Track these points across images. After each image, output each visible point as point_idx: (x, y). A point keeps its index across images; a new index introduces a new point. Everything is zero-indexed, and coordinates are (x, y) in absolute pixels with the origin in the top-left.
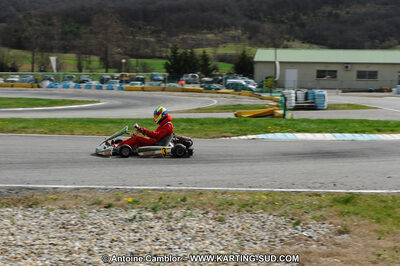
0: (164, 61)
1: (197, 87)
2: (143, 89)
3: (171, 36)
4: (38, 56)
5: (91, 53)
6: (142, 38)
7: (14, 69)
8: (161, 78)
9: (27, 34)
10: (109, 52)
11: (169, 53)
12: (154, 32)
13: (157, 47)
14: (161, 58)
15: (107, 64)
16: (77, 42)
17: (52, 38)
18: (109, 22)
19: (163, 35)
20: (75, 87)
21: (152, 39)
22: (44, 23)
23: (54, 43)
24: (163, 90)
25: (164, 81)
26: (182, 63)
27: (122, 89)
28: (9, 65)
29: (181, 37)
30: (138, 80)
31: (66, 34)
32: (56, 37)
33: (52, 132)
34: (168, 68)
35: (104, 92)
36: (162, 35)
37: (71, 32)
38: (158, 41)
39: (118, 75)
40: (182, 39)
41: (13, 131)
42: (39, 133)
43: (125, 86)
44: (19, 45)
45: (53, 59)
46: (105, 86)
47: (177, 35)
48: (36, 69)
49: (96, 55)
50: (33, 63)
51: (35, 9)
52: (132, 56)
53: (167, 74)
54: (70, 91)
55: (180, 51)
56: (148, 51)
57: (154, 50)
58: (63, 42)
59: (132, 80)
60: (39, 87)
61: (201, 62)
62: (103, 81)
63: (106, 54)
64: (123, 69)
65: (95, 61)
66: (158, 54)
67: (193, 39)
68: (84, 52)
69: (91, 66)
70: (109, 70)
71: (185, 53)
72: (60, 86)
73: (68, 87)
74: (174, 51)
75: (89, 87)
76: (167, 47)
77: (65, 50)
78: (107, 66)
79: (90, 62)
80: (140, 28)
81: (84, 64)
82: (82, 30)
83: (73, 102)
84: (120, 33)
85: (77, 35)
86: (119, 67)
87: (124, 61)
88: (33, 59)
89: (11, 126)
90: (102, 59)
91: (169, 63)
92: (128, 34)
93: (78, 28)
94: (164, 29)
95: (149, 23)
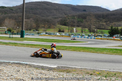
0: (108, 31)
1: (119, 39)
2: (101, 39)
3: (111, 23)
4: (70, 28)
5: (86, 27)
7: (63, 32)
8: (107, 36)
9: (67, 21)
10: (91, 27)
11: (110, 28)
12: (105, 21)
13: (106, 26)
14: (107, 29)
16: (82, 24)
17: (75, 23)
18: (91, 18)
19: (108, 22)
20: (81, 37)
21: (105, 24)
22: (72, 18)
23: (75, 24)
24: (108, 39)
25: (108, 37)
26: (114, 31)
27: (95, 38)
28: (62, 30)
29: (114, 23)
30: (100, 36)
31: (78, 21)
32: (76, 22)
33: (74, 51)
34: (109, 33)
35: (89, 39)
37: (80, 21)
38: (107, 24)
39: (93, 34)
40: (114, 24)
41: (63, 50)
42: (70, 51)
43: (96, 38)
44: (65, 25)
45: (75, 29)
46: (89, 37)
47: (112, 23)
48: (69, 32)
49: (87, 28)
50: (69, 30)
51: (70, 14)
52: (98, 29)
53: (109, 35)
54: (79, 38)
55: (114, 28)
56: (103, 27)
58: (77, 24)
60: (70, 37)
61: (120, 31)
62: (89, 36)
63: (90, 28)
64: (95, 32)
65: (87, 30)
66: (106, 28)
67: (118, 24)
68: (84, 27)
69: (85, 31)
71: (115, 28)
72: (76, 37)
73: (78, 37)
74: (112, 28)
75: (85, 38)
76: (109, 26)
77: (78, 26)
78: (90, 32)
79: (85, 30)
80: (101, 20)
81: (83, 30)
82: (84, 21)
83: (80, 42)
84: (95, 21)
85: (82, 22)
86: (94, 32)
87: (96, 30)
88: (69, 28)
89: (62, 48)
90: (89, 29)
91: (110, 31)
92: (97, 22)
93: (82, 20)
94: (109, 21)
95: (104, 19)
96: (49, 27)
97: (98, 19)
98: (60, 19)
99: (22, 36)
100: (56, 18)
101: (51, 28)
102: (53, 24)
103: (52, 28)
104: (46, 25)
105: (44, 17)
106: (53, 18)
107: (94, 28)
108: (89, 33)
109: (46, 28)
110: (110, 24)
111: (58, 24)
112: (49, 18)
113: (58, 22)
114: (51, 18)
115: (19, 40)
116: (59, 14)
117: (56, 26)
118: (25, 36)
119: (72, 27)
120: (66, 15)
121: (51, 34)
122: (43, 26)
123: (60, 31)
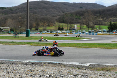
0: (107, 26)
2: (103, 34)
4: (69, 25)
5: (84, 24)
6: (98, 19)
8: (106, 31)
9: (66, 19)
10: (89, 24)
12: (102, 17)
15: (88, 27)
16: (79, 21)
21: (102, 20)
25: (108, 32)
26: (113, 26)
28: (61, 28)
31: (76, 18)
32: (74, 20)
34: (108, 28)
36: (105, 18)
37: (78, 18)
38: (103, 20)
40: (111, 19)
44: (63, 22)
47: (109, 18)
50: (68, 27)
52: (96, 25)
53: (108, 30)
56: (100, 23)
57: (102, 23)
59: (98, 32)
60: (72, 34)
65: (85, 26)
66: (103, 24)
67: (114, 19)
68: (82, 24)
70: (89, 29)
76: (106, 22)
79: (83, 27)
80: (98, 16)
82: (81, 17)
85: (79, 19)
86: (93, 28)
90: (87, 26)
91: (109, 26)
92: (94, 18)
93: (80, 17)
94: (105, 17)
95: (100, 15)
96: (49, 26)
97: (95, 16)
98: (58, 17)
99: (27, 35)
100: (54, 16)
101: (50, 27)
102: (52, 22)
103: (52, 26)
104: (46, 24)
105: (43, 15)
106: (51, 16)
107: (92, 24)
108: (88, 29)
109: (45, 26)
110: (107, 19)
111: (57, 22)
112: (48, 16)
113: (56, 20)
114: (49, 16)
115: (26, 39)
116: (57, 12)
117: (54, 24)
118: (30, 35)
119: (71, 24)
120: (63, 13)
121: (53, 32)
122: (42, 24)
123: (59, 29)
